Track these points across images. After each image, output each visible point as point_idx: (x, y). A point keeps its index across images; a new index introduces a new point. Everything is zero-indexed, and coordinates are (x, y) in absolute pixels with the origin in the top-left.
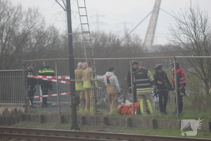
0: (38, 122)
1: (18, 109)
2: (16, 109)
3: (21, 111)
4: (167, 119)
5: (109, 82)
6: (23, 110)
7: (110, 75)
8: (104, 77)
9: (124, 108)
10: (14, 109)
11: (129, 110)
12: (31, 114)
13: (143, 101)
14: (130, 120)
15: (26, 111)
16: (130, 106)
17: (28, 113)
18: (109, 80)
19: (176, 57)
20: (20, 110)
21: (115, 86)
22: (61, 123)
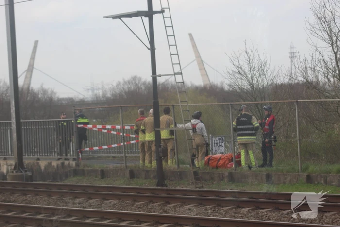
0: (96, 177)
1: (66, 163)
2: (63, 164)
3: (71, 165)
4: (285, 173)
5: (196, 132)
6: (73, 164)
7: (196, 123)
8: (189, 125)
9: (212, 160)
10: (60, 163)
11: (219, 162)
12: (85, 169)
13: (245, 152)
14: (231, 174)
15: (77, 165)
16: (219, 158)
17: (81, 167)
18: (196, 129)
19: (299, 100)
20: (69, 164)
21: (203, 136)
22: (130, 178)
